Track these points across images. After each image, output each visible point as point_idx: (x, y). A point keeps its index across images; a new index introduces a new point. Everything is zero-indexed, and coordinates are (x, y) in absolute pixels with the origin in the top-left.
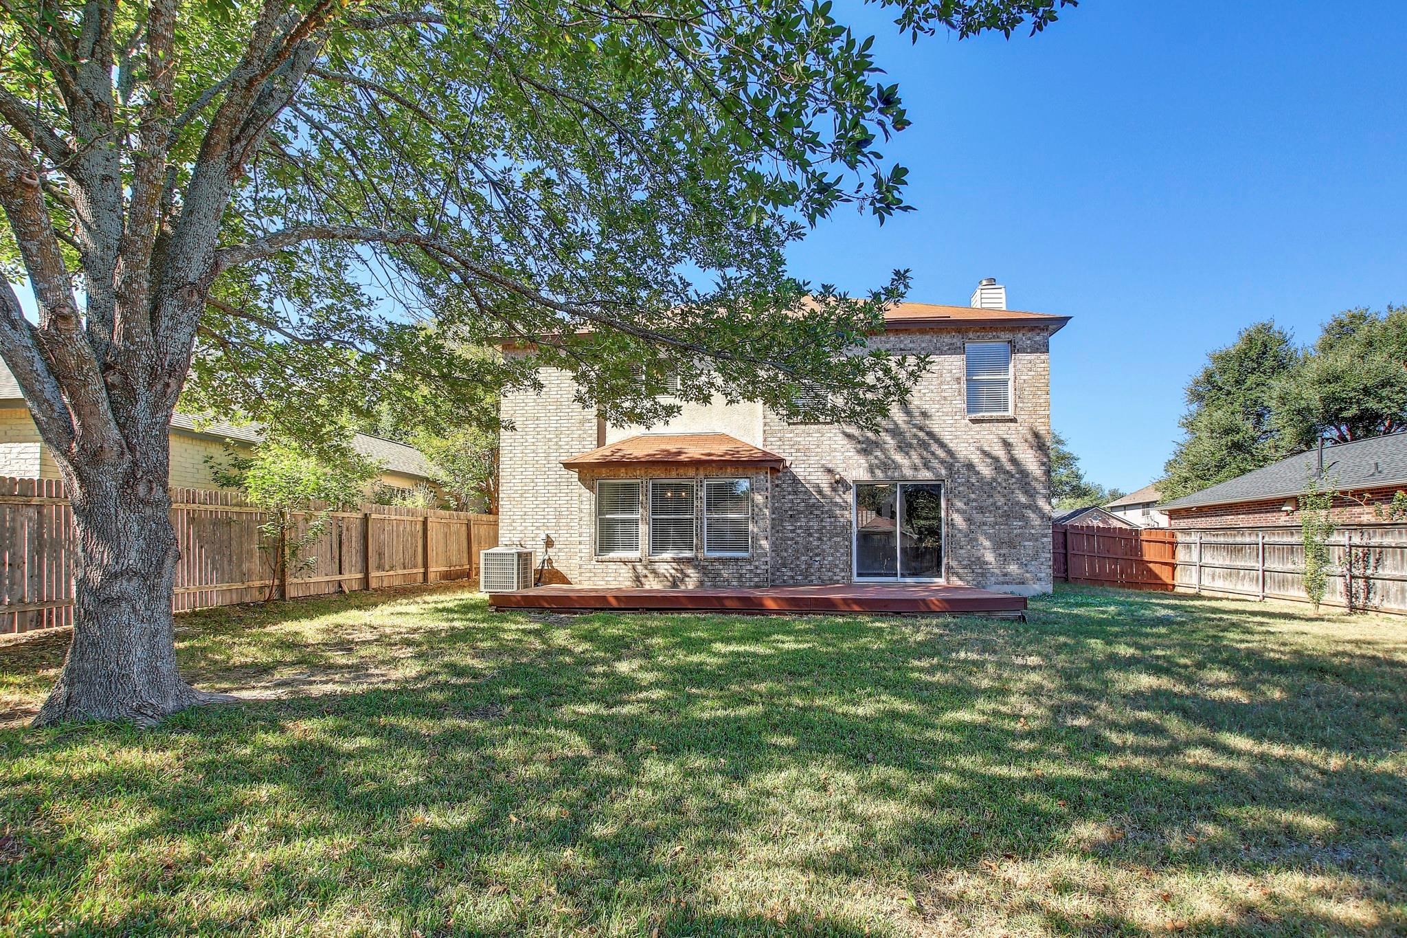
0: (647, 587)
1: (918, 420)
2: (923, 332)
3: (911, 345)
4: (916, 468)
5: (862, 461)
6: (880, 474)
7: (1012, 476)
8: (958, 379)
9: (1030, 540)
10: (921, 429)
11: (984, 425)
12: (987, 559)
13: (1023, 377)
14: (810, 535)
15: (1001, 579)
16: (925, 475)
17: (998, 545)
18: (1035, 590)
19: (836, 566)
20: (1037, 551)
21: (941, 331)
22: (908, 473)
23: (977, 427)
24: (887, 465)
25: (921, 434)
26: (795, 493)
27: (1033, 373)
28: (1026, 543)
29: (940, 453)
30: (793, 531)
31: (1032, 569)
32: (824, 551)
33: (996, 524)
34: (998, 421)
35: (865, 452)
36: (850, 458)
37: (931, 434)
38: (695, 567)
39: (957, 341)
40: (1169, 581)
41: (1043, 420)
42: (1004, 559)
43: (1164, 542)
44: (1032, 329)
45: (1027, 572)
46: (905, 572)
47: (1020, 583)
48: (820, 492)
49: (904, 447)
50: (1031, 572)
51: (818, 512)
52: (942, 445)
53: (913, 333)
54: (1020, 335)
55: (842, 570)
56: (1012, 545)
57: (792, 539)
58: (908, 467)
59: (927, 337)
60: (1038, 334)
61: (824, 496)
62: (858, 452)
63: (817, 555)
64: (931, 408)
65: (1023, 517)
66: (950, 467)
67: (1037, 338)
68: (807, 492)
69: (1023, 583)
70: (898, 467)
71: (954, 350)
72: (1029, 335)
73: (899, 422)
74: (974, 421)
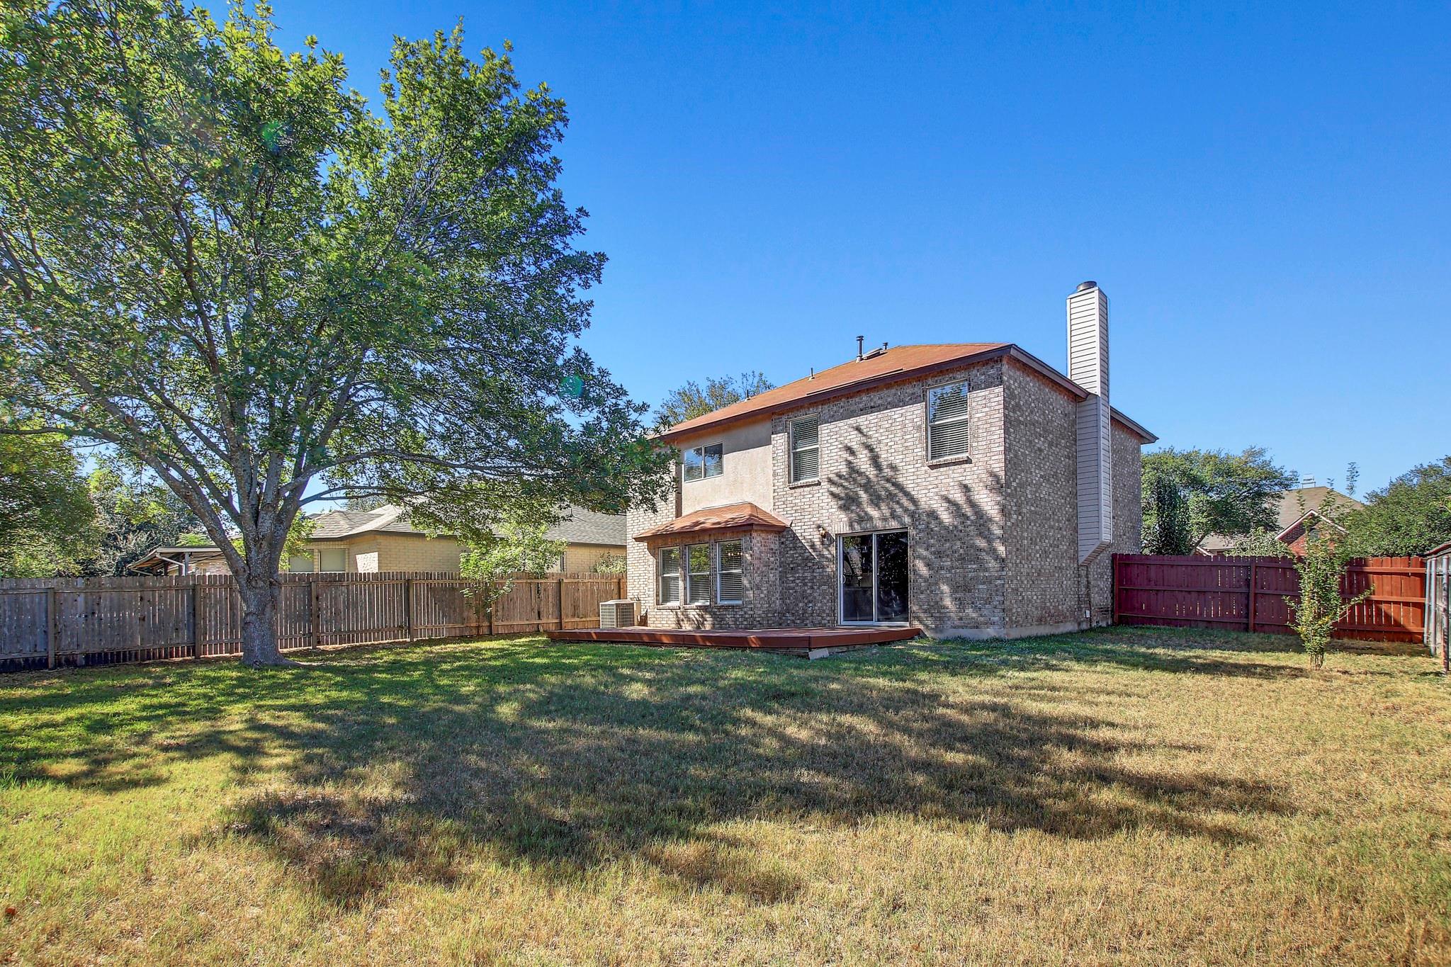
0: (684, 629)
1: (887, 472)
2: (888, 386)
3: (880, 402)
4: (885, 519)
5: (843, 516)
6: (857, 527)
7: (968, 518)
8: (920, 427)
9: (984, 583)
10: (888, 480)
11: (942, 469)
12: (944, 603)
13: (978, 415)
14: (805, 584)
15: (957, 623)
16: (894, 524)
17: (955, 589)
18: (988, 634)
19: (824, 611)
20: (991, 595)
21: (904, 383)
22: (879, 524)
23: (935, 472)
24: (864, 518)
25: (888, 485)
26: (795, 548)
27: (987, 409)
28: (980, 587)
29: (905, 501)
30: (793, 582)
31: (986, 612)
32: (815, 598)
33: (952, 568)
34: (955, 464)
35: (844, 508)
36: (833, 514)
37: (895, 485)
38: (710, 613)
39: (918, 390)
40: (1413, 628)
41: (997, 457)
42: (961, 604)
43: (1406, 574)
44: (986, 363)
45: (981, 616)
46: (881, 617)
47: (974, 627)
48: (813, 546)
49: (876, 500)
50: (985, 616)
51: (810, 564)
52: (907, 494)
53: (882, 389)
54: (975, 372)
55: (828, 615)
56: (967, 589)
57: (793, 588)
58: (879, 518)
59: (893, 391)
60: (992, 367)
61: (815, 550)
62: (840, 507)
63: (810, 602)
64: (897, 460)
65: (977, 559)
66: (912, 515)
67: (992, 372)
68: (803, 547)
69: (977, 627)
70: (871, 518)
71: (914, 400)
72: (984, 369)
73: (871, 476)
74: (932, 467)
